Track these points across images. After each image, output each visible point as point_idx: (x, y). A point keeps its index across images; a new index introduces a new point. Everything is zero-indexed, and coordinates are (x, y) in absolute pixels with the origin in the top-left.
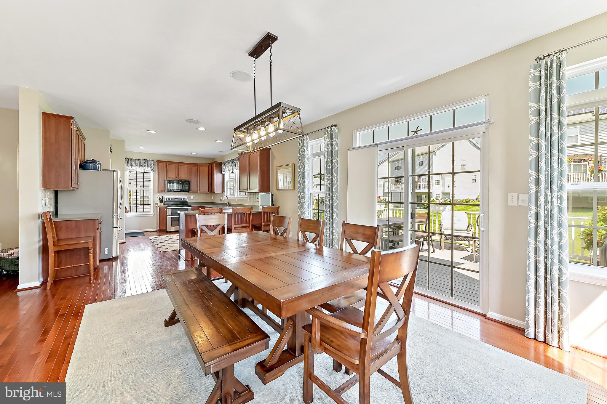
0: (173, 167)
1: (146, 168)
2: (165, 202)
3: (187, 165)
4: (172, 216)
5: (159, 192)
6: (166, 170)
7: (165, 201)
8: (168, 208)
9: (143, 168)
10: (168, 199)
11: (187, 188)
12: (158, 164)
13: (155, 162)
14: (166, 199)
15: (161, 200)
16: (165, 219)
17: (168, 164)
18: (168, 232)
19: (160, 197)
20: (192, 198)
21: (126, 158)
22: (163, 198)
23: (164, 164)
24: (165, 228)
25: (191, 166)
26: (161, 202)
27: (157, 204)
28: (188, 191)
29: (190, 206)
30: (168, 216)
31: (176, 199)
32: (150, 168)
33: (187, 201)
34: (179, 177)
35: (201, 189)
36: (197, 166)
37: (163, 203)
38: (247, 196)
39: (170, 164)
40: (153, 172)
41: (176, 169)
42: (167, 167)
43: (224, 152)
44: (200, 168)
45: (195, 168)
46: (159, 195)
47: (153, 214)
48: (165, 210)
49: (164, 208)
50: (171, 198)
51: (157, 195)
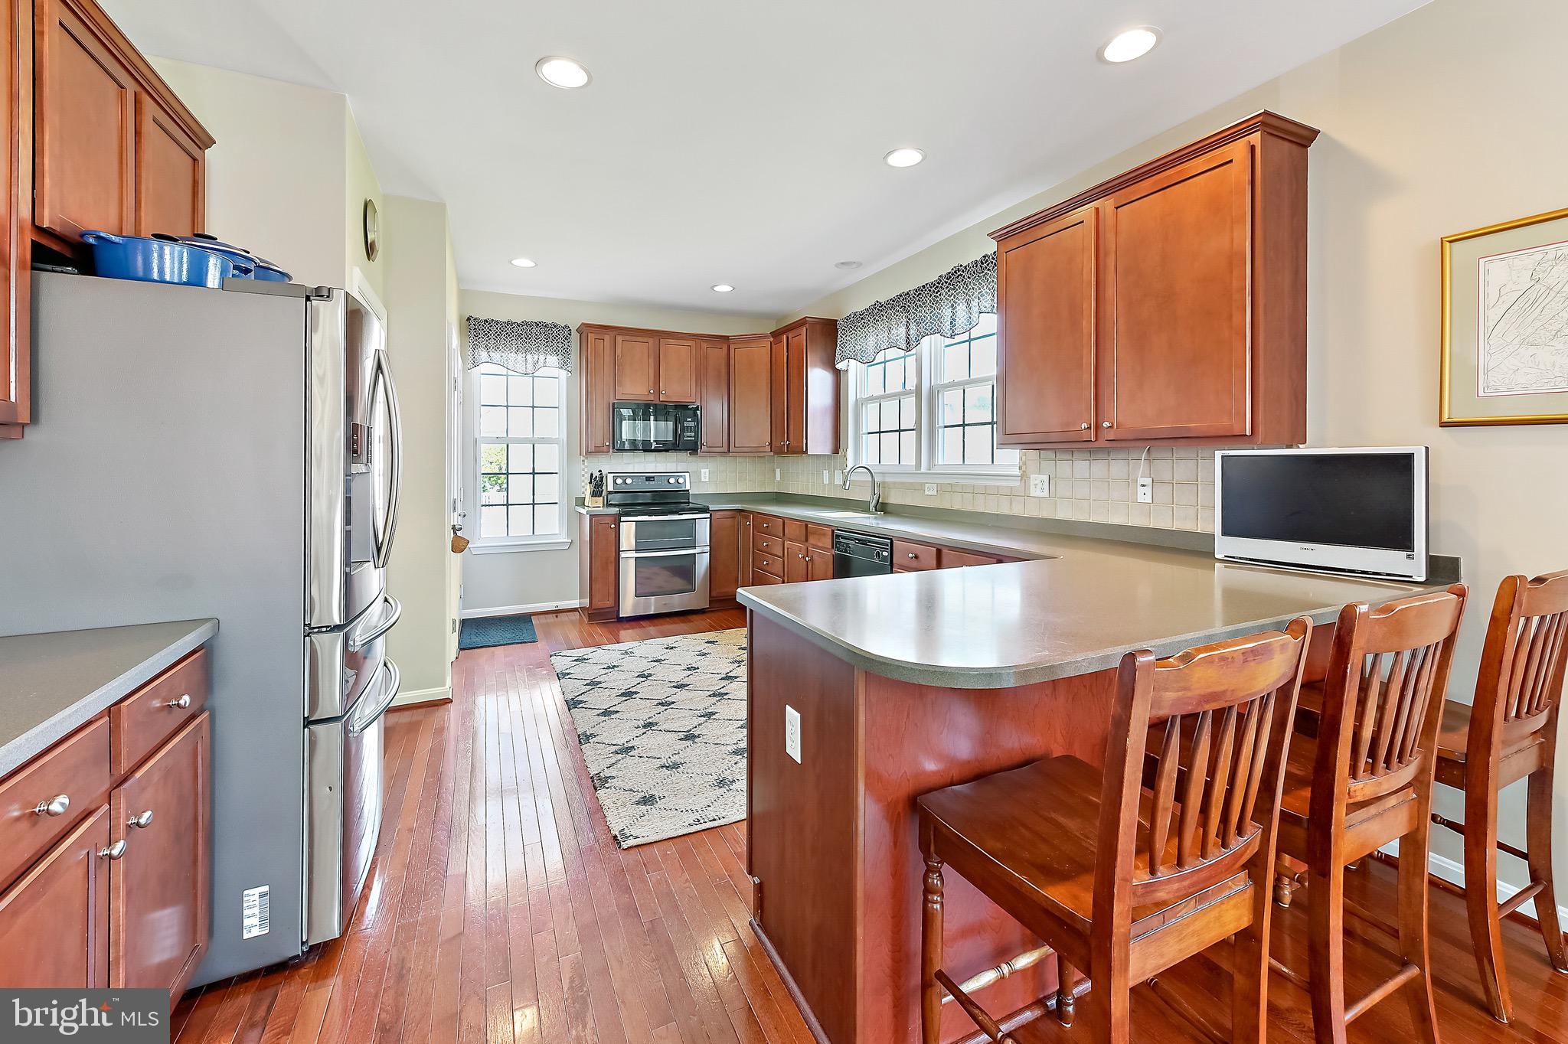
0: (640, 350)
1: (542, 358)
2: (610, 492)
3: (690, 343)
4: (637, 551)
5: (589, 453)
6: (612, 365)
7: (611, 488)
8: (623, 519)
9: (529, 357)
10: (619, 481)
11: (689, 436)
12: (584, 341)
13: (574, 331)
14: (615, 482)
15: (597, 485)
16: (612, 568)
17: (619, 339)
18: (621, 620)
19: (592, 475)
20: (705, 474)
21: (468, 319)
22: (602, 478)
23: (607, 338)
24: (610, 603)
25: (704, 345)
26: (597, 493)
27: (581, 502)
28: (693, 448)
29: (705, 510)
30: (623, 555)
31: (648, 479)
32: (555, 358)
33: (688, 488)
34: (659, 392)
35: (740, 439)
36: (725, 347)
37: (602, 498)
38: (1020, 468)
39: (627, 338)
40: (566, 372)
41: (651, 360)
42: (618, 351)
43: (861, 264)
44: (739, 354)
45: (717, 354)
46: (586, 467)
47: (566, 540)
48: (613, 526)
49: (608, 520)
50: (630, 477)
51: (583, 467)
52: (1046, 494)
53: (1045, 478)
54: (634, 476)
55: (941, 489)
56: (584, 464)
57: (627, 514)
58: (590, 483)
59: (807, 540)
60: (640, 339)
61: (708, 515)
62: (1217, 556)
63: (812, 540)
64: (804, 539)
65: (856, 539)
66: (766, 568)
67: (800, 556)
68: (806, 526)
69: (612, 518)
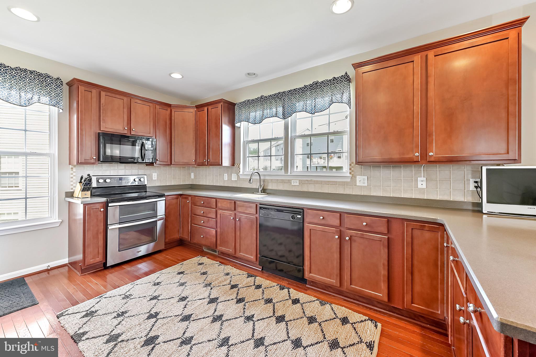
0: (118, 103)
1: (36, 98)
2: (95, 188)
3: (150, 104)
4: (120, 223)
5: (79, 164)
6: (98, 109)
7: (96, 185)
8: (110, 204)
9: (23, 94)
12: (73, 90)
13: (64, 83)
14: (98, 181)
15: (85, 183)
16: (101, 237)
17: (104, 94)
18: (109, 268)
19: (82, 178)
20: (155, 176)
22: (88, 179)
23: (94, 91)
24: (99, 259)
25: (158, 107)
26: (85, 189)
27: (70, 195)
29: (162, 196)
30: (110, 227)
31: (120, 179)
32: (48, 99)
33: (146, 183)
34: (131, 129)
35: (178, 158)
36: (169, 110)
37: (90, 192)
38: (350, 173)
39: (109, 94)
40: (57, 108)
41: (126, 110)
42: (103, 101)
43: (257, 75)
44: (176, 115)
45: (165, 113)
46: (74, 172)
47: (57, 220)
48: (102, 210)
49: (98, 206)
50: (108, 178)
51: (72, 172)
52: (366, 185)
53: (366, 177)
54: (110, 177)
55: (301, 182)
56: (73, 170)
57: (113, 202)
58: (81, 182)
59: (235, 210)
60: (117, 96)
61: (164, 198)
62: (484, 212)
63: (239, 209)
64: (233, 209)
65: (275, 209)
66: (204, 225)
67: (232, 218)
68: (235, 202)
69: (102, 205)
